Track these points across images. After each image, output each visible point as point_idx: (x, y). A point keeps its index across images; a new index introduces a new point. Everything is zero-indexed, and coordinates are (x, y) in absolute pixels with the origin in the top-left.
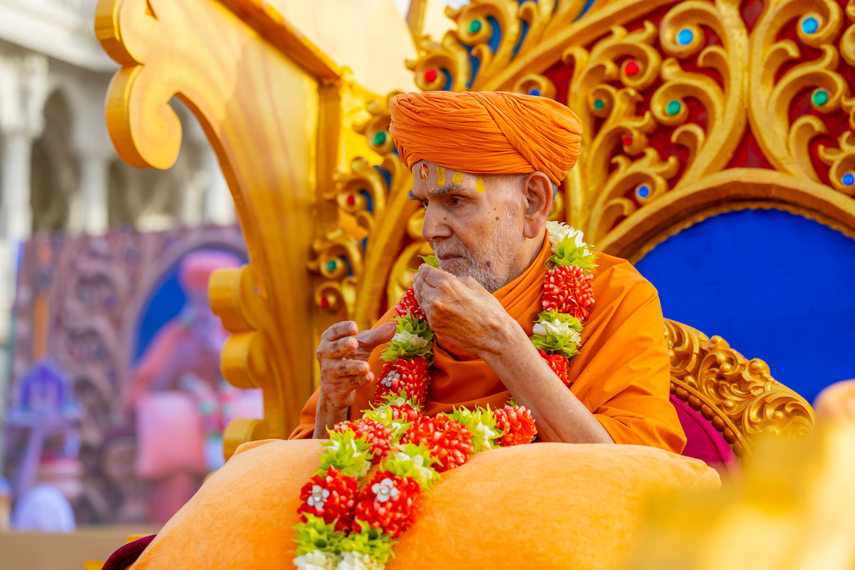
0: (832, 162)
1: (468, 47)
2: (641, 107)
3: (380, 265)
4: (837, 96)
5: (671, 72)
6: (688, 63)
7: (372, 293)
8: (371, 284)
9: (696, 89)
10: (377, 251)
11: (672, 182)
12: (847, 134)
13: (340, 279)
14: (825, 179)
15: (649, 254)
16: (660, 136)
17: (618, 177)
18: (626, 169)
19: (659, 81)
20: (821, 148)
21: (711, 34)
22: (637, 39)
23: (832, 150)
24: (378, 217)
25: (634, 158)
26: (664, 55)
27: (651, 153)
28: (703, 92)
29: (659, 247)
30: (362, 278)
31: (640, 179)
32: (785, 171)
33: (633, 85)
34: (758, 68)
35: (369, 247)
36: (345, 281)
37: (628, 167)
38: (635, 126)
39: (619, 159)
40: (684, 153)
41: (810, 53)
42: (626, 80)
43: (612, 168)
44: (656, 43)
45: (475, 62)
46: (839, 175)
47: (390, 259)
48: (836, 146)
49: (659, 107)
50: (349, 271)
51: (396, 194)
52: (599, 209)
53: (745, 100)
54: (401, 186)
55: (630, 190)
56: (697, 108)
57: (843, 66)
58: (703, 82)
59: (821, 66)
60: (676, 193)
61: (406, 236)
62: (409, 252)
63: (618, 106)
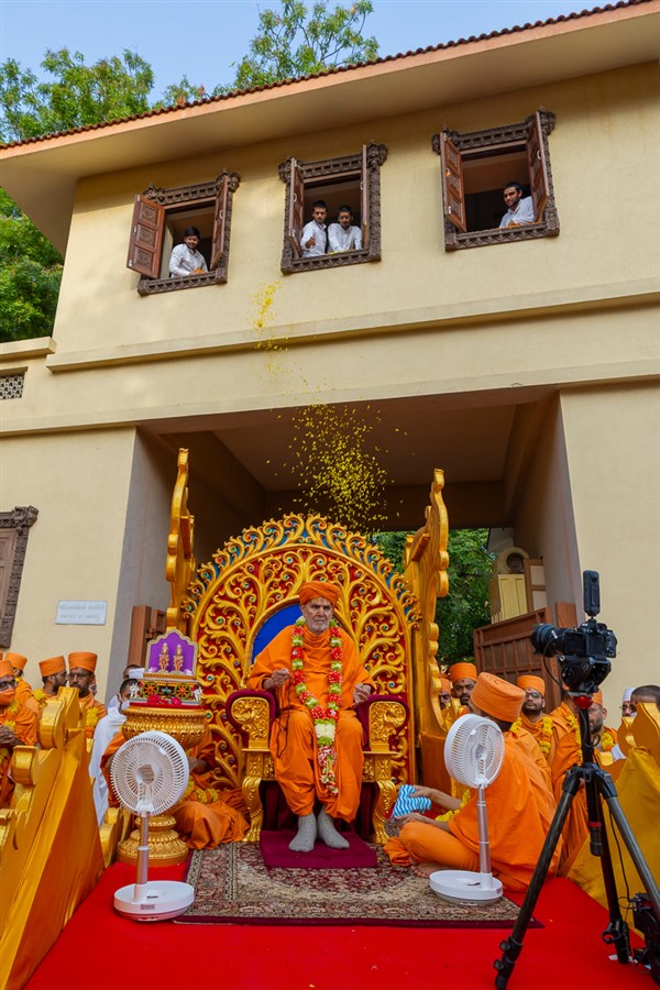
1: (231, 554)
2: (277, 576)
3: (203, 609)
5: (287, 570)
6: (289, 566)
7: (200, 616)
8: (200, 613)
10: (203, 604)
11: (285, 595)
13: (191, 612)
15: (277, 613)
17: (271, 593)
18: (273, 591)
19: (282, 570)
21: (296, 560)
22: (277, 558)
24: (203, 596)
25: (275, 588)
26: (284, 564)
27: (280, 588)
28: (294, 574)
29: (280, 611)
30: (197, 612)
31: (278, 593)
33: (276, 571)
34: (308, 571)
35: (200, 603)
36: (193, 612)
38: (278, 580)
39: (272, 588)
40: (288, 588)
41: (319, 568)
42: (274, 568)
43: (269, 590)
44: (281, 560)
45: (232, 558)
47: (206, 607)
49: (283, 577)
50: (193, 609)
51: (209, 590)
52: (266, 601)
53: (304, 577)
54: (211, 588)
55: (274, 596)
56: (292, 577)
57: (327, 572)
58: (294, 572)
59: (323, 572)
60: (287, 599)
61: (211, 602)
62: (212, 606)
63: (273, 575)
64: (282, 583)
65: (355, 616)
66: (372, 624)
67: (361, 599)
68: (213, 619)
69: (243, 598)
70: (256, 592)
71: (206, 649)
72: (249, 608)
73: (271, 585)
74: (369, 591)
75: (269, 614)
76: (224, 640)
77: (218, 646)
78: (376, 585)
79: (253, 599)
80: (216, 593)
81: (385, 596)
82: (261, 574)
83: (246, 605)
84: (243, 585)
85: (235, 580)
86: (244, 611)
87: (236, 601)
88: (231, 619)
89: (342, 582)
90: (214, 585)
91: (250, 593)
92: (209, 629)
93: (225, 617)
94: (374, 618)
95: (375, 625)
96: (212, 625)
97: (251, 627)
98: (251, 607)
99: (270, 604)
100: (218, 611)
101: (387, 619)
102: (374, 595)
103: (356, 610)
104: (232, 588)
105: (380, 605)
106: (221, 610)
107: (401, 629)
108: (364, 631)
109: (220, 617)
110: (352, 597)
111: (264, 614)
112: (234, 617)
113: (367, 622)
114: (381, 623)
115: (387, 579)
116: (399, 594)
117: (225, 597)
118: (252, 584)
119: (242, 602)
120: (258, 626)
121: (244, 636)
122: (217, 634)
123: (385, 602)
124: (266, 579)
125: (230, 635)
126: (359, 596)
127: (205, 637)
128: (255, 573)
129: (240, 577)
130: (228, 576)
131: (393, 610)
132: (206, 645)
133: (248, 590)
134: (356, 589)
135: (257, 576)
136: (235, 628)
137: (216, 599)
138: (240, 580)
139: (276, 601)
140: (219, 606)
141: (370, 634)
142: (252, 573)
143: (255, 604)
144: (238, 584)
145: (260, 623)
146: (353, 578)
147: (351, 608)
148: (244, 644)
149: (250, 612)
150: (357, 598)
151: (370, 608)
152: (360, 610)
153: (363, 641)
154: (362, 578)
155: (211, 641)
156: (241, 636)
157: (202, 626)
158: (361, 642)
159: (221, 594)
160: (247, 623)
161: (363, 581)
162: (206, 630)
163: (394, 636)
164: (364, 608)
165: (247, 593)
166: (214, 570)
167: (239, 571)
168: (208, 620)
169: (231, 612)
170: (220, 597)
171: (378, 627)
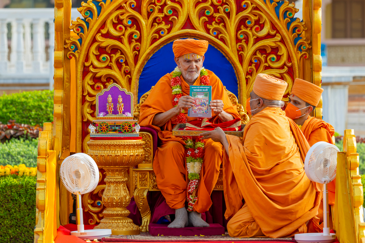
0: (211, 29)
2: (161, 11)
3: (87, 48)
4: (212, 13)
5: (169, 3)
7: (84, 55)
8: (83, 52)
9: (176, 7)
11: (169, 30)
12: (214, 22)
13: (74, 51)
14: (209, 33)
15: (162, 48)
16: (166, 19)
17: (154, 29)
18: (157, 27)
19: (165, 4)
20: (208, 25)
23: (210, 25)
24: (86, 35)
25: (158, 24)
27: (164, 22)
28: (178, 8)
29: (164, 46)
30: (81, 51)
31: (161, 29)
32: (199, 30)
33: (159, 5)
35: (83, 43)
36: (76, 51)
37: (158, 26)
38: (161, 16)
39: (156, 24)
40: (172, 23)
41: (204, 1)
42: (157, 3)
43: (152, 26)
46: (212, 32)
47: (89, 46)
48: (211, 24)
49: (166, 11)
50: (77, 48)
51: (91, 29)
52: (150, 37)
53: (188, 11)
54: (93, 27)
55: (158, 32)
56: (175, 12)
57: (212, 4)
58: (178, 6)
59: (208, 4)
60: (172, 34)
61: (94, 40)
62: (96, 45)
63: (156, 11)
64: (166, 18)
65: (242, 49)
66: (259, 55)
67: (248, 31)
68: (98, 57)
69: (127, 34)
70: (139, 28)
71: (92, 87)
72: (133, 45)
73: (154, 20)
74: (257, 22)
75: (153, 50)
76: (110, 78)
77: (104, 84)
78: (264, 16)
79: (136, 37)
80: (99, 32)
81: (273, 27)
82: (144, 11)
83: (130, 42)
84: (125, 22)
85: (117, 17)
86: (128, 49)
87: (119, 39)
88: (115, 57)
89: (228, 14)
90: (95, 24)
91: (133, 29)
92: (95, 67)
93: (109, 55)
94: (262, 50)
95: (262, 58)
96: (96, 63)
97: (136, 63)
98: (134, 44)
99: (154, 40)
100: (101, 50)
101: (275, 50)
102: (262, 27)
103: (243, 43)
104: (115, 25)
105: (268, 36)
106: (105, 48)
107: (289, 59)
108: (251, 63)
109: (105, 55)
110: (238, 29)
111: (148, 51)
112: (118, 55)
113: (255, 54)
114: (268, 55)
115: (277, 9)
116: (288, 25)
117: (108, 35)
118: (135, 21)
119: (125, 40)
120: (143, 63)
121: (130, 73)
122: (103, 73)
123: (273, 33)
124: (149, 14)
125: (116, 73)
126: (246, 27)
127: (90, 75)
128: (138, 9)
129: (122, 14)
130: (110, 14)
131: (282, 41)
132: (91, 83)
133: (130, 27)
134: (242, 22)
135: (140, 12)
136: (119, 65)
137: (99, 38)
138: (121, 17)
139: (160, 37)
140: (104, 45)
141: (257, 66)
142: (134, 9)
143: (139, 40)
144: (120, 21)
145: (144, 60)
146: (240, 9)
147: (238, 40)
148: (130, 80)
149: (134, 49)
150: (243, 29)
151: (258, 39)
152: (247, 42)
153: (250, 73)
154: (249, 9)
155: (96, 79)
156: (127, 73)
157: (87, 64)
158: (247, 74)
159: (104, 31)
160: (131, 60)
161: (250, 12)
162: (91, 69)
163: (282, 68)
164: (251, 40)
165: (130, 31)
166: (95, 8)
167: (120, 7)
168: (93, 59)
169: (115, 50)
170: (103, 36)
171: (266, 58)
